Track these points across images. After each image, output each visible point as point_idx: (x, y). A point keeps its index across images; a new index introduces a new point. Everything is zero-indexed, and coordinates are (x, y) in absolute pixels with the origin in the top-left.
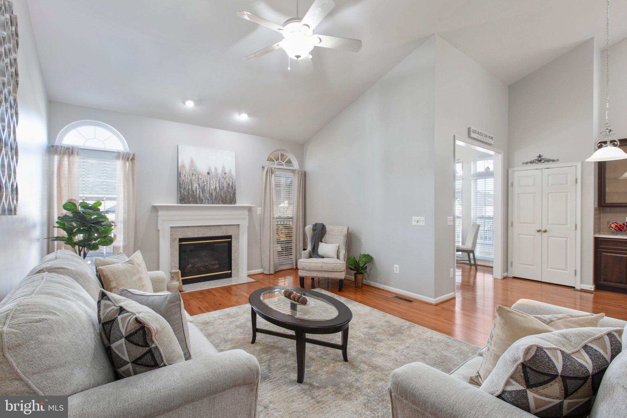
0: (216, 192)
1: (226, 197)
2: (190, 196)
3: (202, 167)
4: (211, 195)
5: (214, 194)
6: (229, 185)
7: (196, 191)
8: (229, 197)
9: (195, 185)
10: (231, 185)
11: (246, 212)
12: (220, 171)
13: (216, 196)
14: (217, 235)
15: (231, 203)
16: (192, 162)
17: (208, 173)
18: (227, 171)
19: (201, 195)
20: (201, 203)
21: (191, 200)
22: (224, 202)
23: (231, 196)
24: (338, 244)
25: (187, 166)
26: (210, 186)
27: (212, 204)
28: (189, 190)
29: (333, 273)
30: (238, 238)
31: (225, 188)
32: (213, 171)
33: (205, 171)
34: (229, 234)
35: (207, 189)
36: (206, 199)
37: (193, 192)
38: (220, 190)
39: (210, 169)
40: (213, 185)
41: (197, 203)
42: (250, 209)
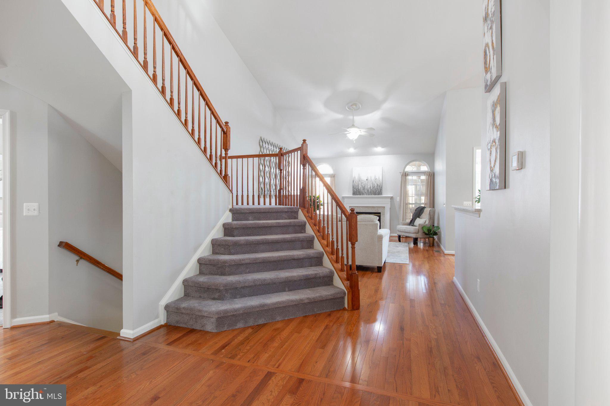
0: (371, 189)
1: (376, 191)
2: (357, 192)
3: (364, 178)
4: (368, 191)
5: (370, 190)
6: (378, 185)
7: (361, 189)
8: (378, 191)
9: (360, 186)
10: (379, 185)
11: (389, 200)
12: (373, 178)
13: (370, 191)
14: (372, 212)
15: (379, 195)
16: (359, 175)
17: (367, 180)
18: (377, 178)
19: (363, 191)
20: (363, 195)
21: (358, 193)
22: (375, 194)
23: (379, 191)
24: (425, 220)
25: (357, 178)
26: (368, 186)
27: (368, 195)
28: (357, 189)
29: (410, 234)
30: (384, 214)
31: (376, 187)
32: (369, 178)
33: (365, 179)
34: (379, 212)
35: (366, 188)
36: (366, 193)
37: (359, 190)
38: (373, 188)
39: (368, 178)
40: (369, 186)
41: (361, 195)
42: (392, 198)
